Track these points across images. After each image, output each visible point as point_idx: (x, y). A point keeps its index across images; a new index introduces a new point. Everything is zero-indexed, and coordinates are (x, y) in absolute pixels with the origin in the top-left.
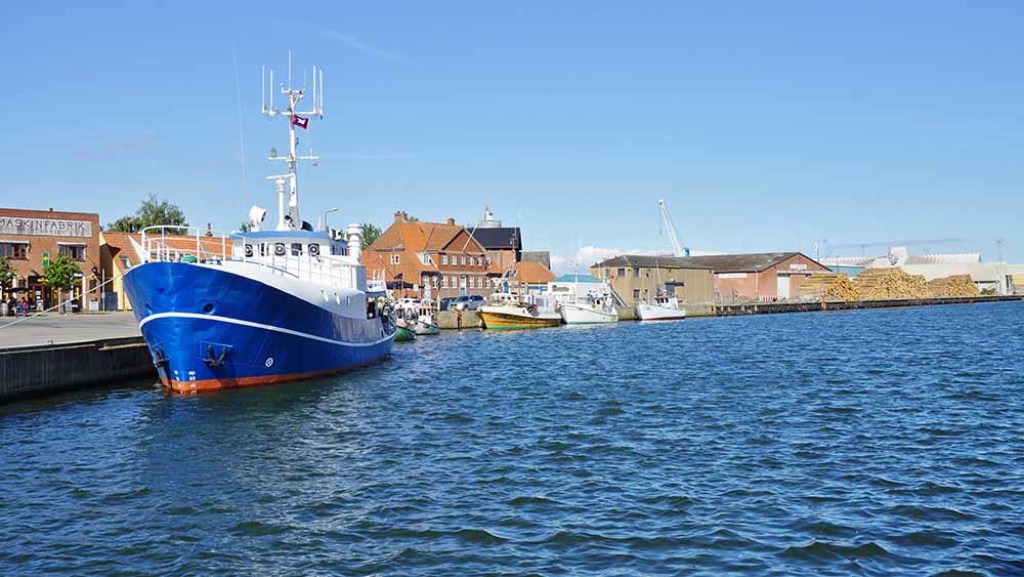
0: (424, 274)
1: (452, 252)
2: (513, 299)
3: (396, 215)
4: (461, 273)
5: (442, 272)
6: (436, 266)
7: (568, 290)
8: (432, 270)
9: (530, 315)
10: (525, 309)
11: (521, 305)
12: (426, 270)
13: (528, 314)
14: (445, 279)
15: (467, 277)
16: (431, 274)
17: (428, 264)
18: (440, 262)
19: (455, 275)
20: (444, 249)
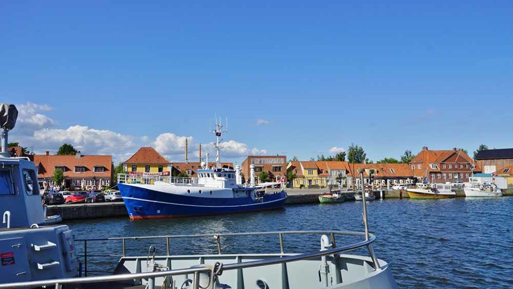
1: (449, 163)
3: (423, 148)
4: (455, 172)
5: (442, 172)
6: (439, 169)
11: (428, 188)
13: (431, 192)
14: (444, 175)
16: (436, 173)
17: (435, 168)
19: (451, 173)
20: (443, 162)
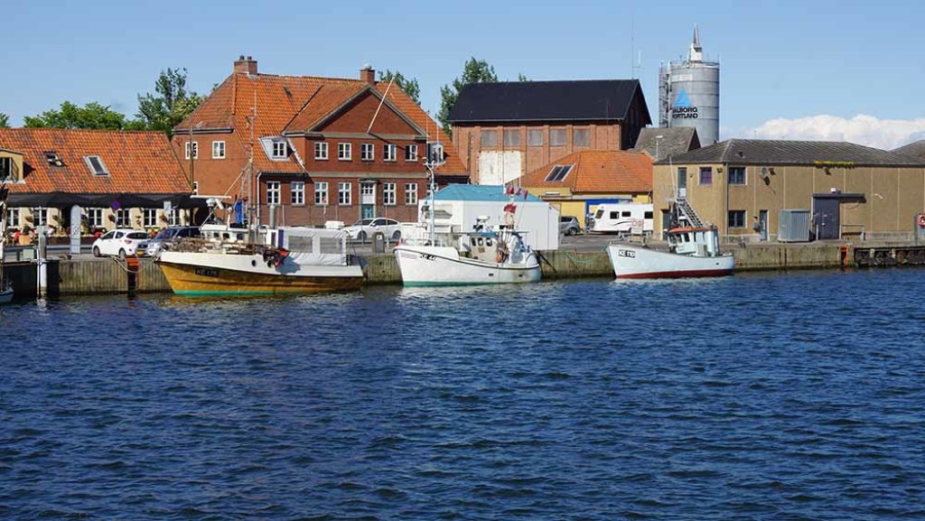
0: (266, 178)
1: (343, 135)
2: (233, 238)
3: (236, 64)
4: (364, 175)
5: (312, 175)
6: (301, 162)
7: (448, 216)
8: (291, 170)
9: (273, 271)
10: (259, 258)
11: (249, 250)
12: (273, 170)
13: (262, 267)
14: (322, 188)
15: (379, 182)
16: (286, 179)
17: (284, 158)
18: (310, 155)
19: (346, 179)
20: (319, 129)
